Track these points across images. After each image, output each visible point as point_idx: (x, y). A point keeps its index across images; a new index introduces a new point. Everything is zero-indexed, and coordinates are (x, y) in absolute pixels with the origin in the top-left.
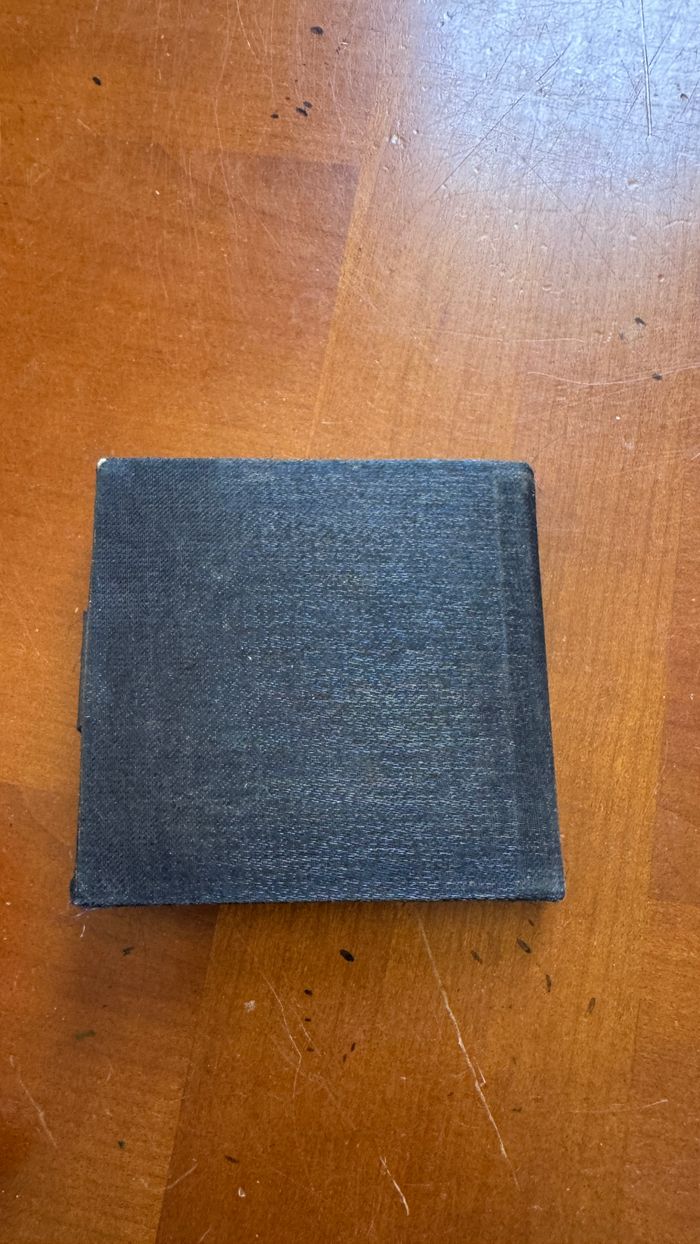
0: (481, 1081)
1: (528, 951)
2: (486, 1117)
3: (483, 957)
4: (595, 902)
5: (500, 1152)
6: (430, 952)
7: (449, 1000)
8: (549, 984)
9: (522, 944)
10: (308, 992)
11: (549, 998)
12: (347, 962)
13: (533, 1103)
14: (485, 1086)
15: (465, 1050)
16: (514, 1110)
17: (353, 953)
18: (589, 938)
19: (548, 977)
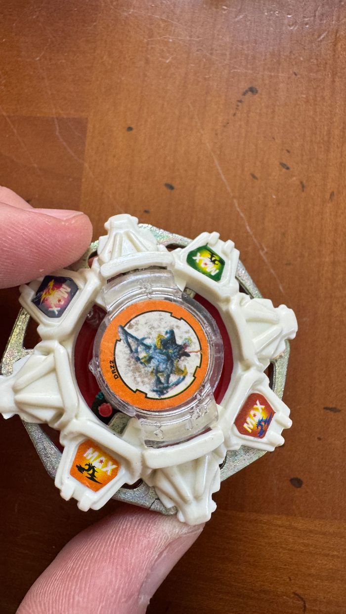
0: (263, 250)
1: (288, 168)
2: (268, 271)
3: (258, 175)
4: (329, 132)
5: (280, 290)
6: (223, 177)
7: (239, 205)
8: (303, 187)
9: (283, 165)
10: (146, 212)
11: (304, 195)
12: (169, 190)
13: (299, 259)
14: (267, 253)
15: (251, 233)
16: (286, 264)
17: (174, 185)
18: (327, 156)
19: (301, 183)
